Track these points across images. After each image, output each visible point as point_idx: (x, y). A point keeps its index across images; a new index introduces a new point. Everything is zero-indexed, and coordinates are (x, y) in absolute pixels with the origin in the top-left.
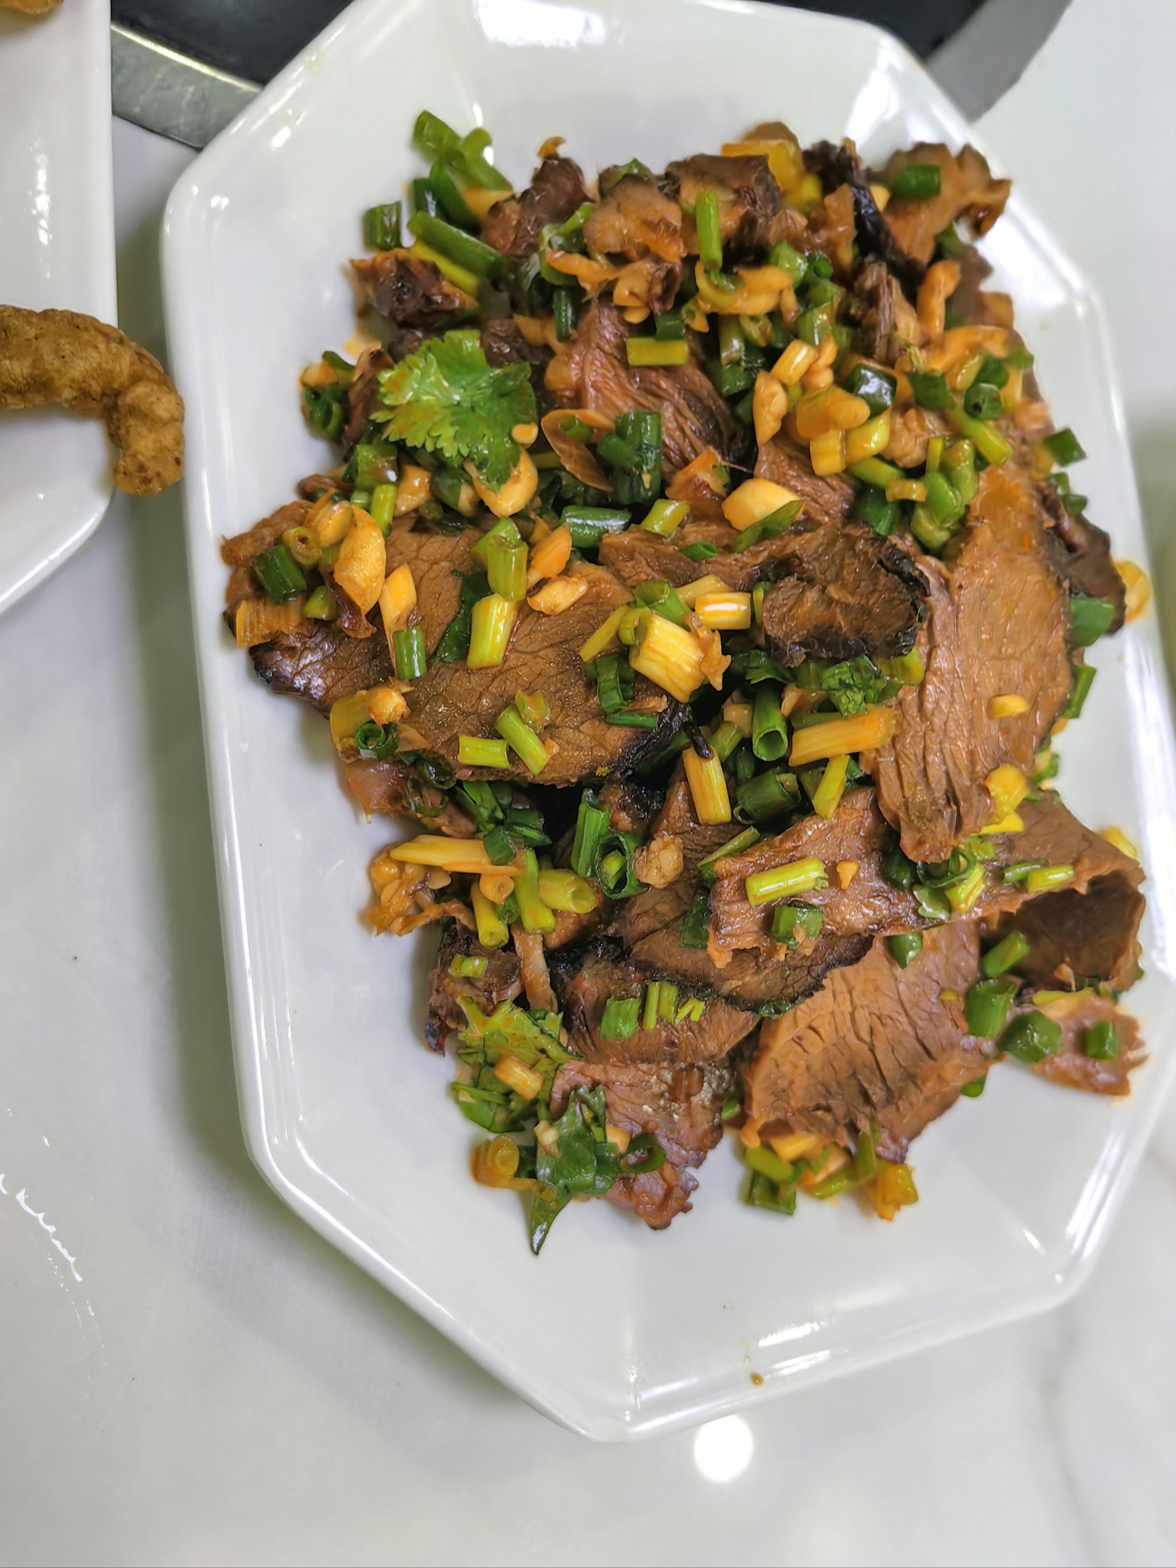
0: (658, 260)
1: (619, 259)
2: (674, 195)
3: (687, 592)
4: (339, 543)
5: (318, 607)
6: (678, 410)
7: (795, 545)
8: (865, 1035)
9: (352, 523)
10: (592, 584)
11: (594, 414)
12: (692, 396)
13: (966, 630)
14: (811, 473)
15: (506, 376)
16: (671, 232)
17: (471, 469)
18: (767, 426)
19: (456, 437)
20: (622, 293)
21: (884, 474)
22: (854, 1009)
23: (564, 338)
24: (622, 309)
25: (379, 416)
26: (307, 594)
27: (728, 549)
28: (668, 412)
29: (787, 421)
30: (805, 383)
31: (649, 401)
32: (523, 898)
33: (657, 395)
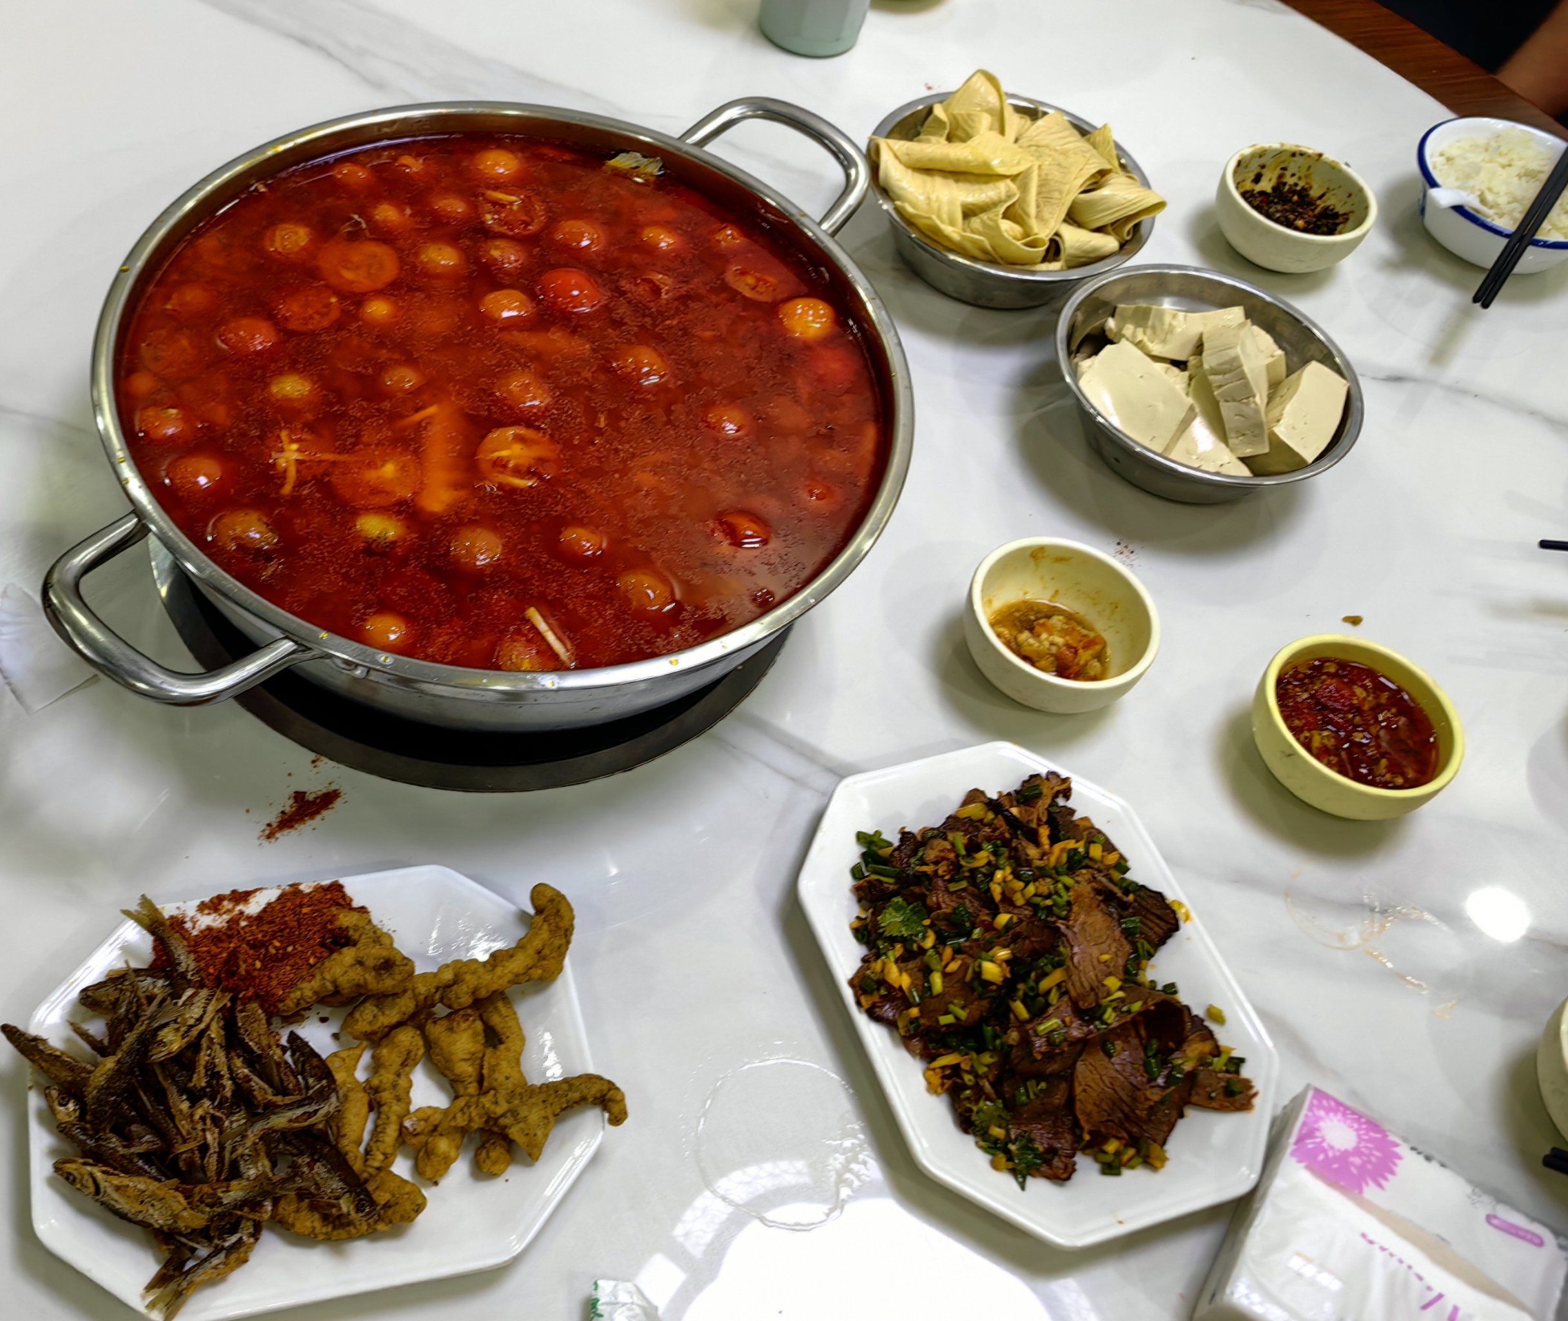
0: (948, 859)
1: (936, 863)
2: (945, 839)
3: (991, 953)
4: (882, 971)
5: (883, 992)
6: (971, 902)
7: (1018, 929)
8: (1109, 1085)
9: (884, 964)
10: (963, 960)
11: (946, 910)
12: (972, 895)
13: (1081, 939)
14: (1015, 907)
15: (914, 908)
16: (949, 851)
17: (914, 938)
18: (997, 897)
19: (907, 930)
20: (940, 872)
21: (1038, 900)
22: (1101, 1076)
23: (928, 890)
24: (943, 876)
25: (881, 931)
26: (878, 989)
27: (999, 937)
28: (967, 902)
29: (1003, 893)
30: (1004, 881)
31: (961, 901)
32: (976, 1065)
33: (963, 898)
